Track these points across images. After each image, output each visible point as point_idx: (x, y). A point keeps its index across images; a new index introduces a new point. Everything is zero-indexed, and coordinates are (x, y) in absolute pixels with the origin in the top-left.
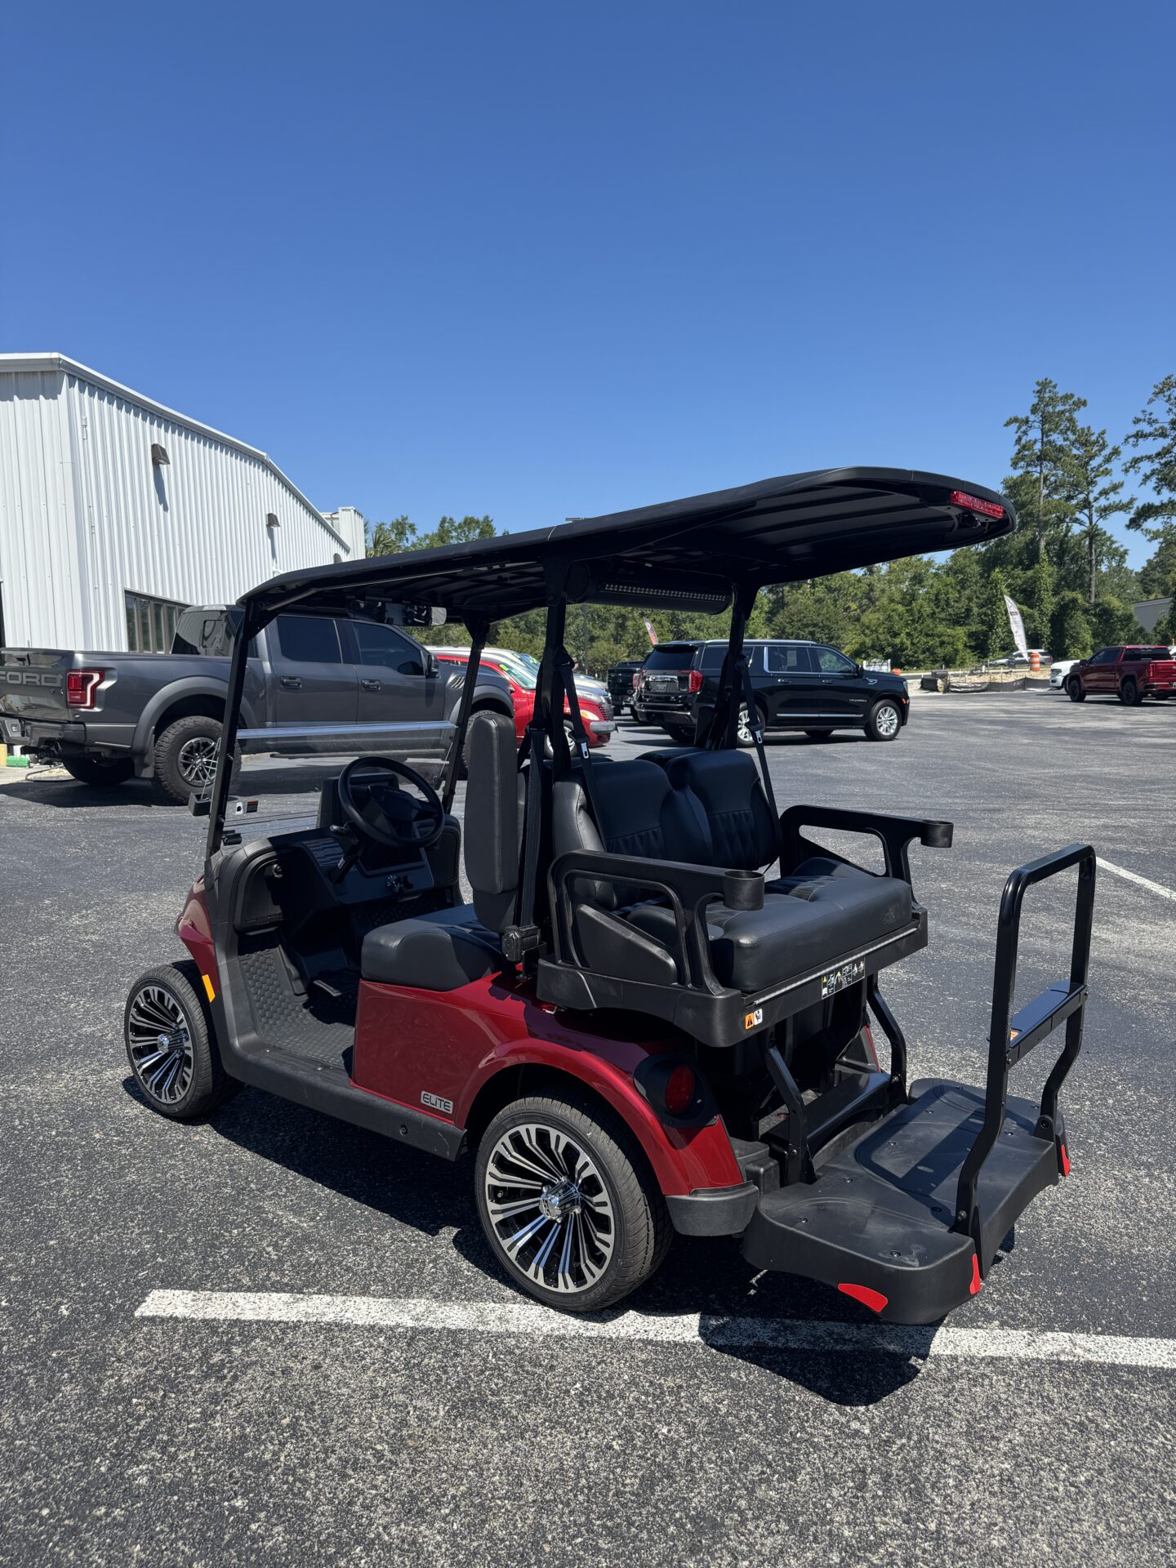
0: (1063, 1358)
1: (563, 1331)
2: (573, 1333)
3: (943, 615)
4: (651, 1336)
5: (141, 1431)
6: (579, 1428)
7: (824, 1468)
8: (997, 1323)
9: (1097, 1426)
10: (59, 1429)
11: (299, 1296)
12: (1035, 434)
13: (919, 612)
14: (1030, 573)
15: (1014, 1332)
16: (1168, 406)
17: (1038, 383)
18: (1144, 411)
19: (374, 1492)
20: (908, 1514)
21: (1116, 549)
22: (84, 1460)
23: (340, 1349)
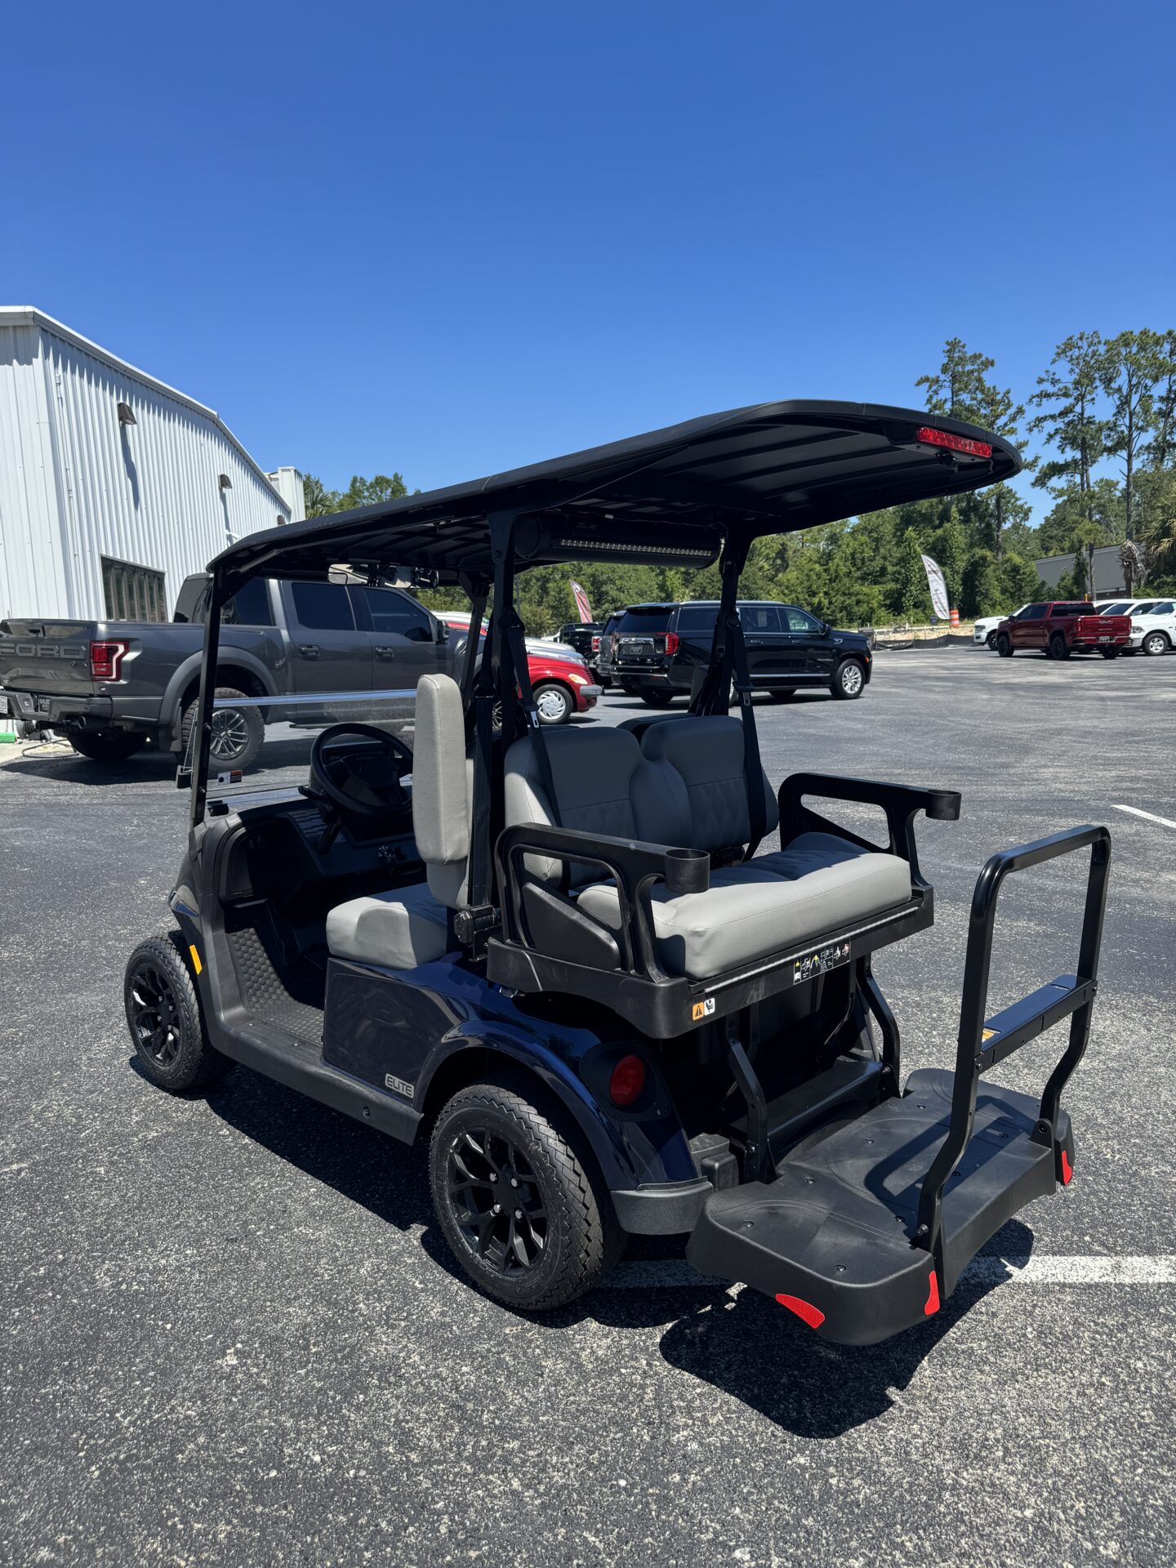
3: (859, 574)
5: (655, 1399)
10: (573, 1403)
12: (946, 393)
13: (836, 571)
14: (940, 532)
16: (1069, 366)
17: (947, 343)
18: (1047, 372)
19: (920, 1441)
21: (1021, 507)
22: (622, 1430)
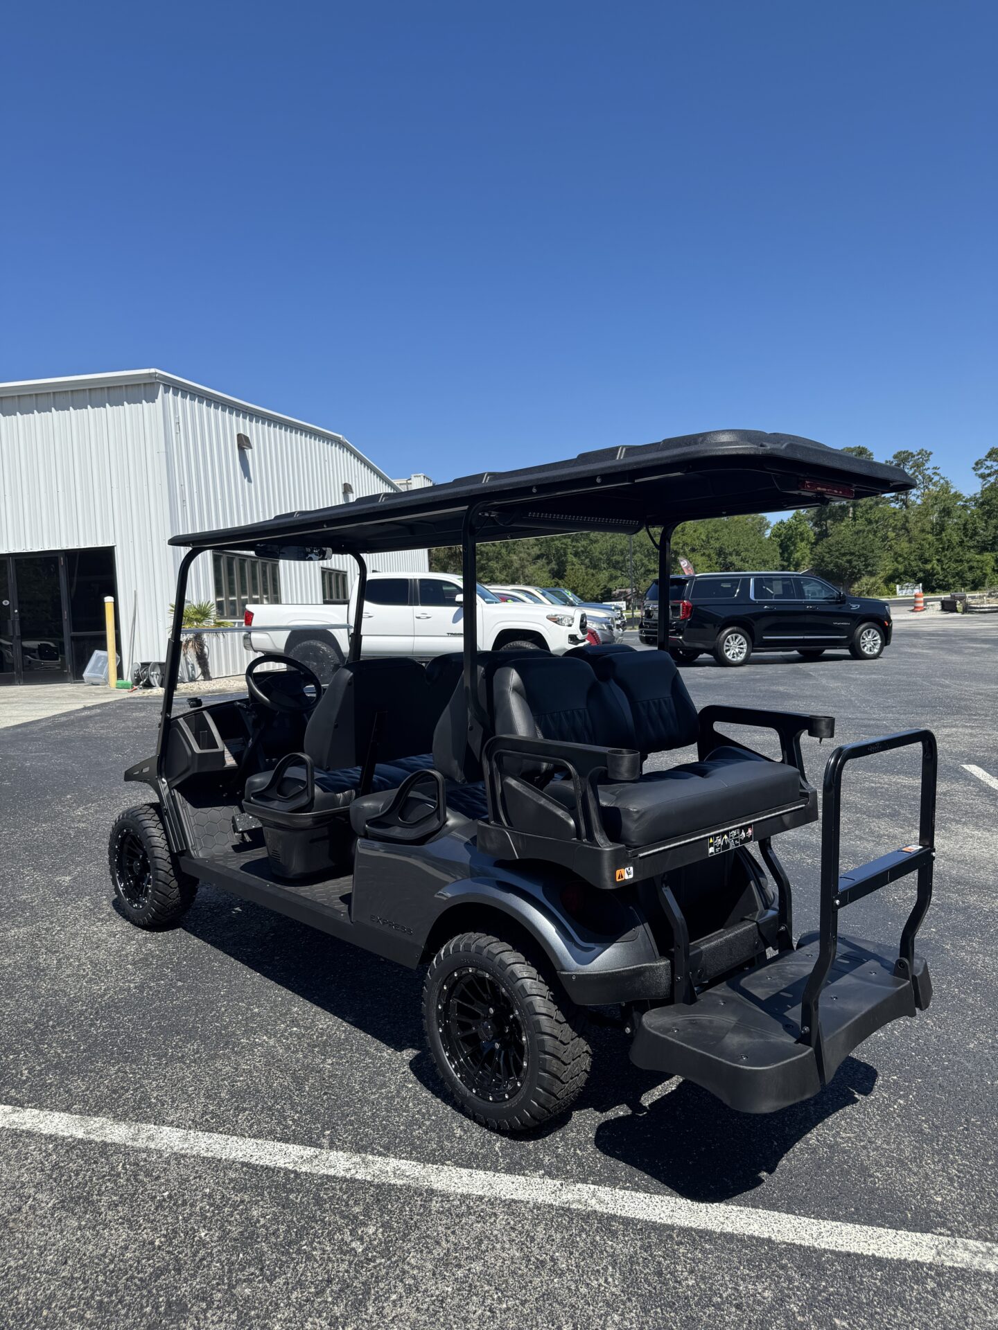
0: (574, 1206)
1: (188, 1151)
2: (195, 1153)
3: (971, 543)
4: (253, 1161)
6: (141, 1225)
7: (301, 1275)
8: (542, 1172)
9: (555, 1264)
11: (18, 1109)
13: (949, 541)
15: (550, 1181)
20: (337, 1318)
23: (16, 1151)
